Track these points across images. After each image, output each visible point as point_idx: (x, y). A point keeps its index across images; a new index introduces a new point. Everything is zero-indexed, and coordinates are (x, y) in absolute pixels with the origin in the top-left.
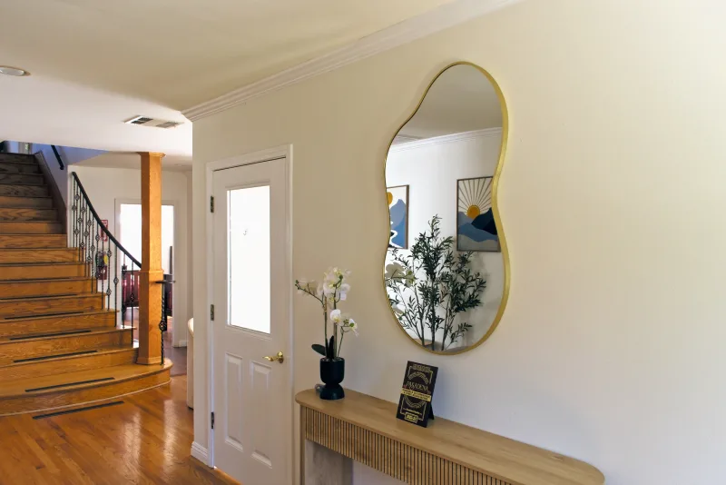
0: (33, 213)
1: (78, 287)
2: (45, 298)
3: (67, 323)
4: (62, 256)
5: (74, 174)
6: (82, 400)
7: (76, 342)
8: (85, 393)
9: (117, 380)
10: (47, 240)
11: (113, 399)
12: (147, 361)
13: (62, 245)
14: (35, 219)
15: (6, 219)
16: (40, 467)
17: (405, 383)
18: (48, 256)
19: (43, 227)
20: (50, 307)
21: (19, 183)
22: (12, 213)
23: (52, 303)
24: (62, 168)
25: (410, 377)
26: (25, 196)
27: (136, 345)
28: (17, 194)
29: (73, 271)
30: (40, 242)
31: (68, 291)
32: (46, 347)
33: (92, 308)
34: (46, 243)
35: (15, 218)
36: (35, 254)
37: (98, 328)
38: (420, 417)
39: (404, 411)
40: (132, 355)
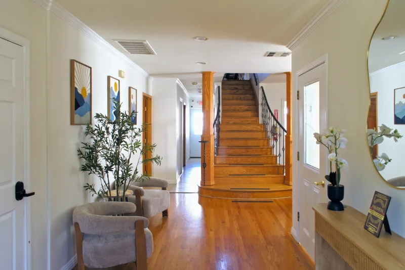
0: (246, 108)
1: (261, 143)
2: (246, 147)
3: (254, 160)
4: (256, 128)
5: (262, 87)
6: (254, 197)
7: (256, 170)
8: (255, 194)
9: (271, 190)
10: (250, 120)
11: (268, 199)
12: (289, 183)
13: (257, 123)
14: (247, 110)
15: (235, 110)
16: (224, 222)
17: (371, 205)
18: (249, 128)
19: (249, 114)
20: (248, 152)
21: (242, 94)
22: (237, 108)
23: (249, 150)
24: (257, 85)
25: (375, 202)
26: (244, 99)
27: (285, 175)
28: (241, 99)
29: (260, 135)
30: (247, 121)
31: (256, 145)
32: (243, 170)
33: (267, 154)
34: (250, 122)
35: (239, 110)
36: (244, 126)
37: (267, 164)
38: (376, 230)
39: (368, 224)
40: (282, 179)
